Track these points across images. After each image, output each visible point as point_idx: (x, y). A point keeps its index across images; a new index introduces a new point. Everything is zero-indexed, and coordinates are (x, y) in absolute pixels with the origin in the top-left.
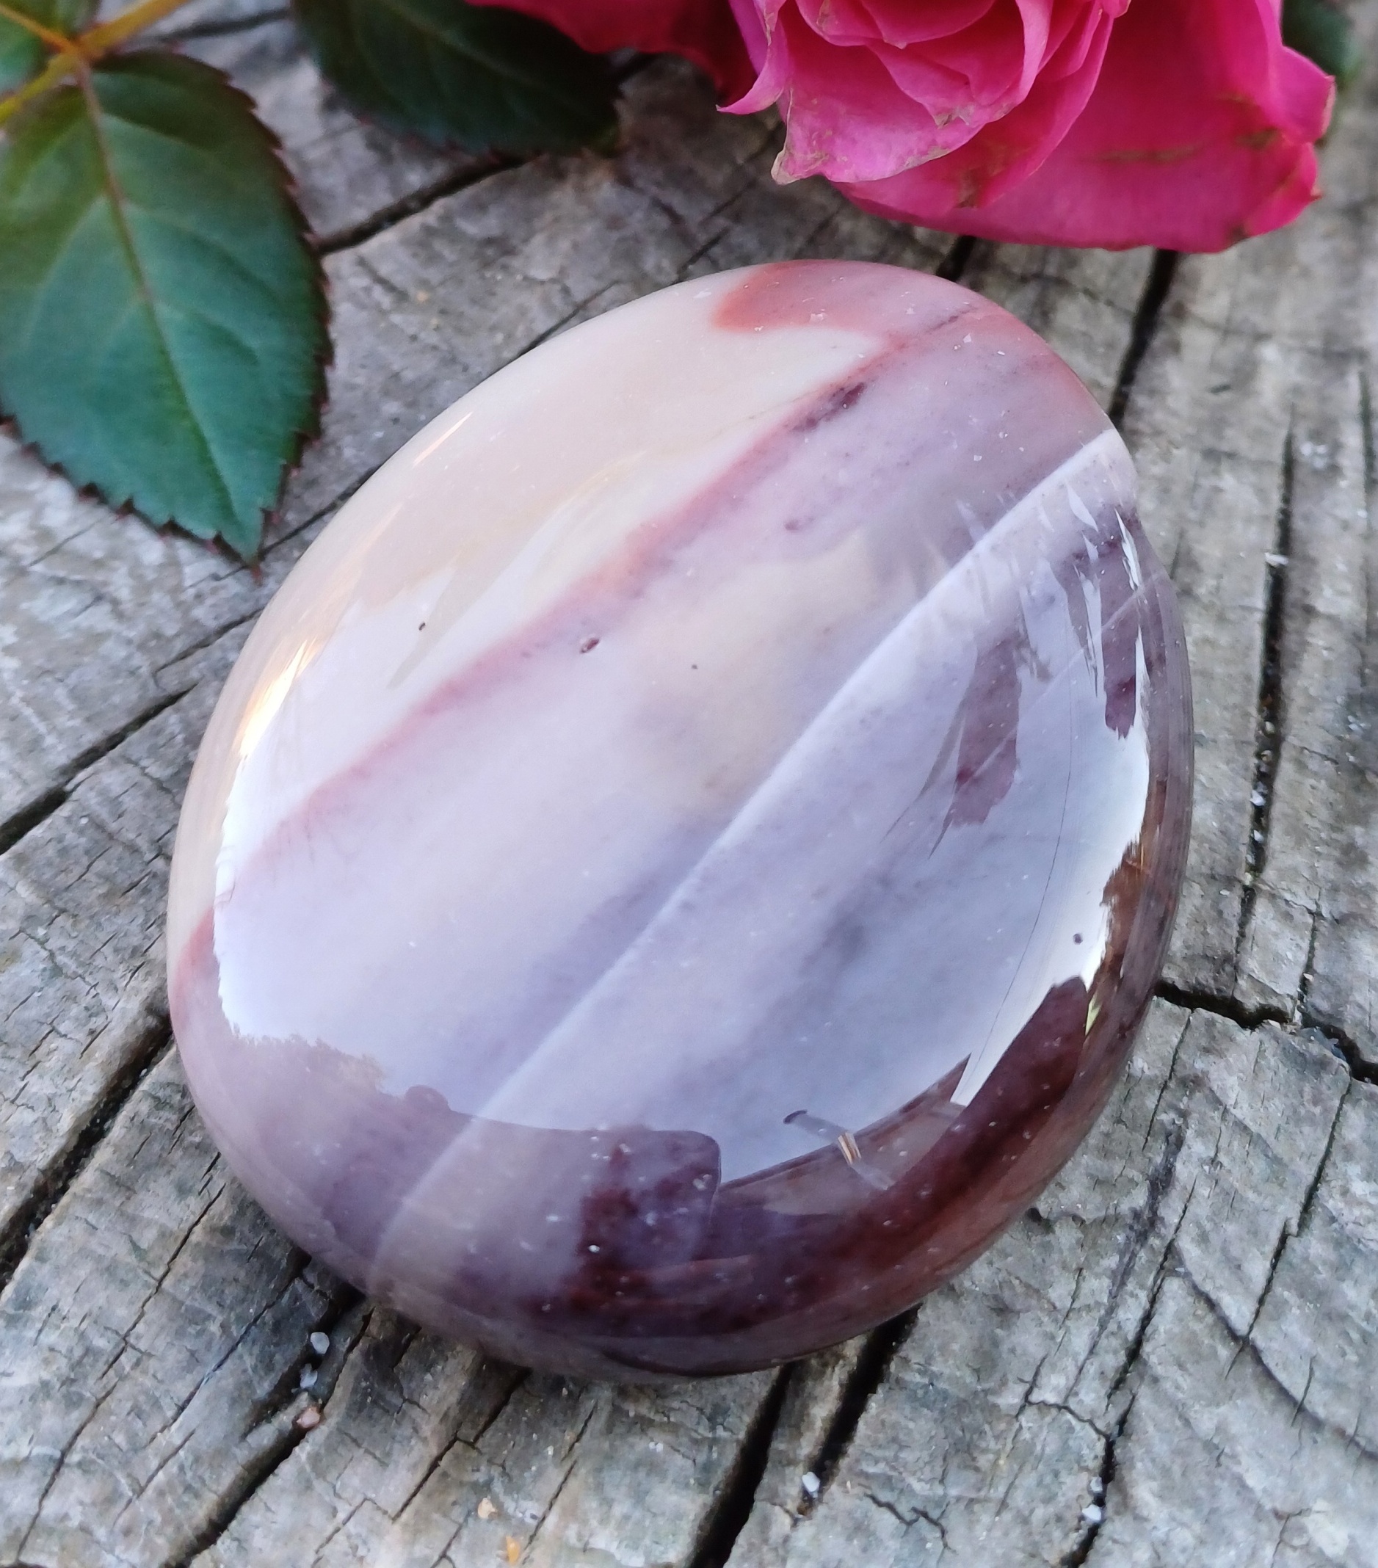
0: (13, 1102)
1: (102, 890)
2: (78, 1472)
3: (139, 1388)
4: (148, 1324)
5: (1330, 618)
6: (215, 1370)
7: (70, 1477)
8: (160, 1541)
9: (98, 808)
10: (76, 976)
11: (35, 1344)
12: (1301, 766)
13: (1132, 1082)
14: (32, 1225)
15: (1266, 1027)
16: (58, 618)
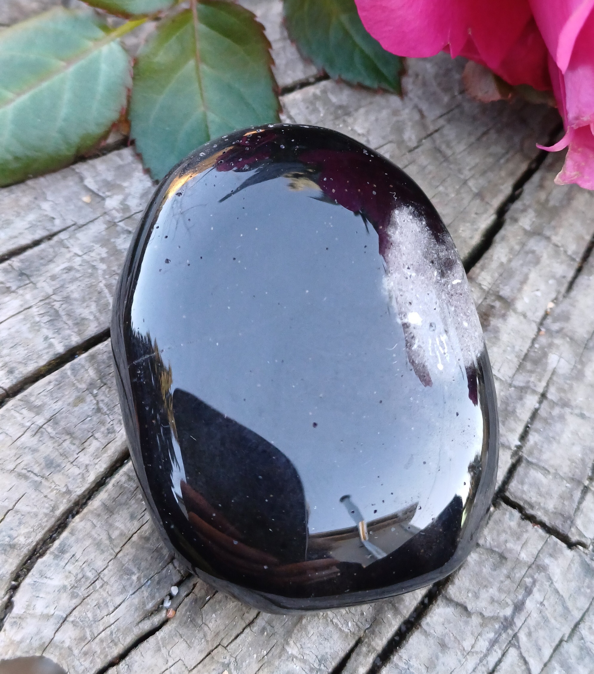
0: (72, 463)
2: (71, 625)
3: (101, 596)
4: (110, 571)
6: (132, 595)
7: (67, 626)
8: (98, 660)
10: (105, 414)
11: (64, 568)
13: (518, 562)
14: (70, 515)
15: (577, 550)
16: (125, 249)
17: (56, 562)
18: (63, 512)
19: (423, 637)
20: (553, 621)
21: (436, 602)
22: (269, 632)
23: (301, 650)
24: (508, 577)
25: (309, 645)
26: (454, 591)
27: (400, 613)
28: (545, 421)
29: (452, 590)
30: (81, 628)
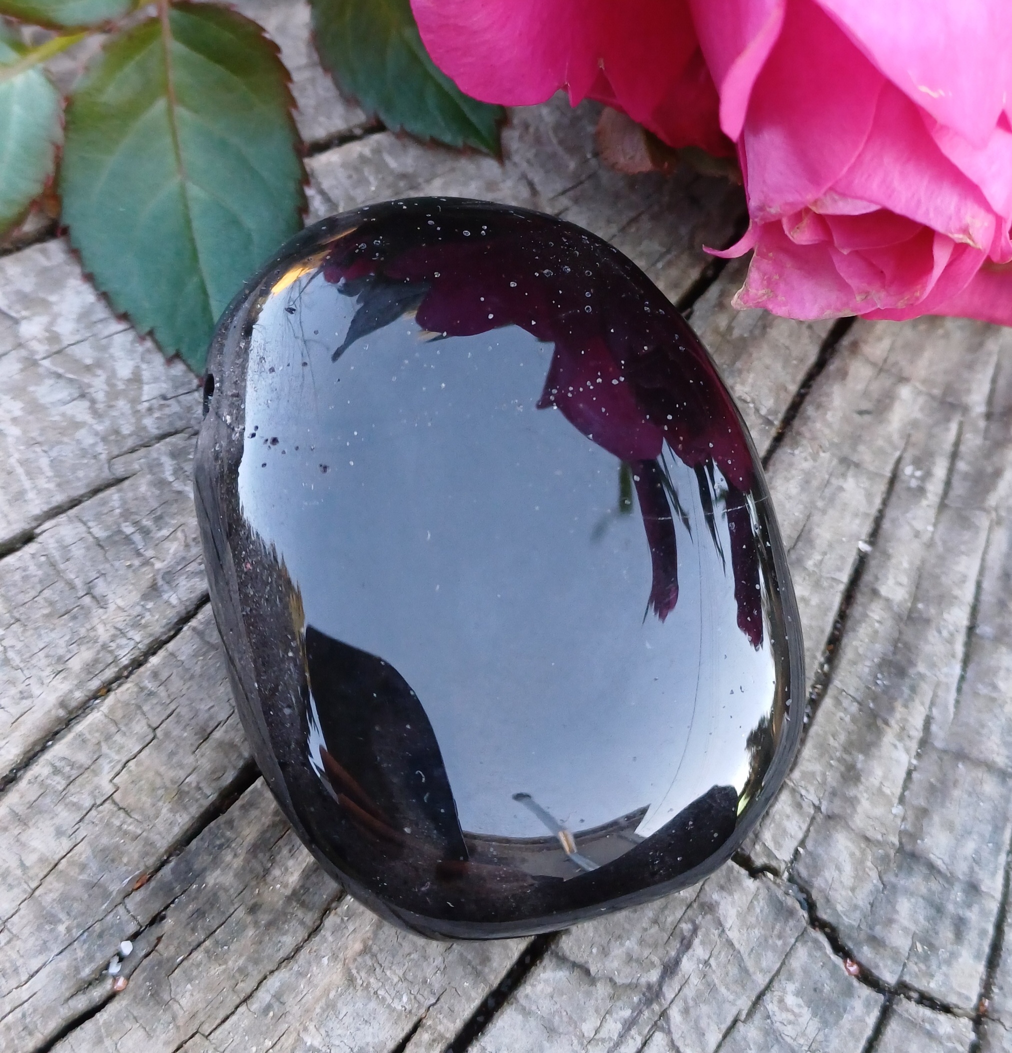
1: (46, 611)
3: (7, 958)
4: (22, 918)
5: (887, 600)
6: (57, 955)
9: (54, 551)
10: (17, 668)
12: (838, 702)
15: (764, 879)
16: (52, 403)
19: (520, 1017)
20: (723, 990)
21: (541, 963)
22: (276, 1010)
23: (327, 1039)
24: (655, 922)
25: (339, 1032)
26: (570, 944)
27: (485, 981)
29: (566, 944)
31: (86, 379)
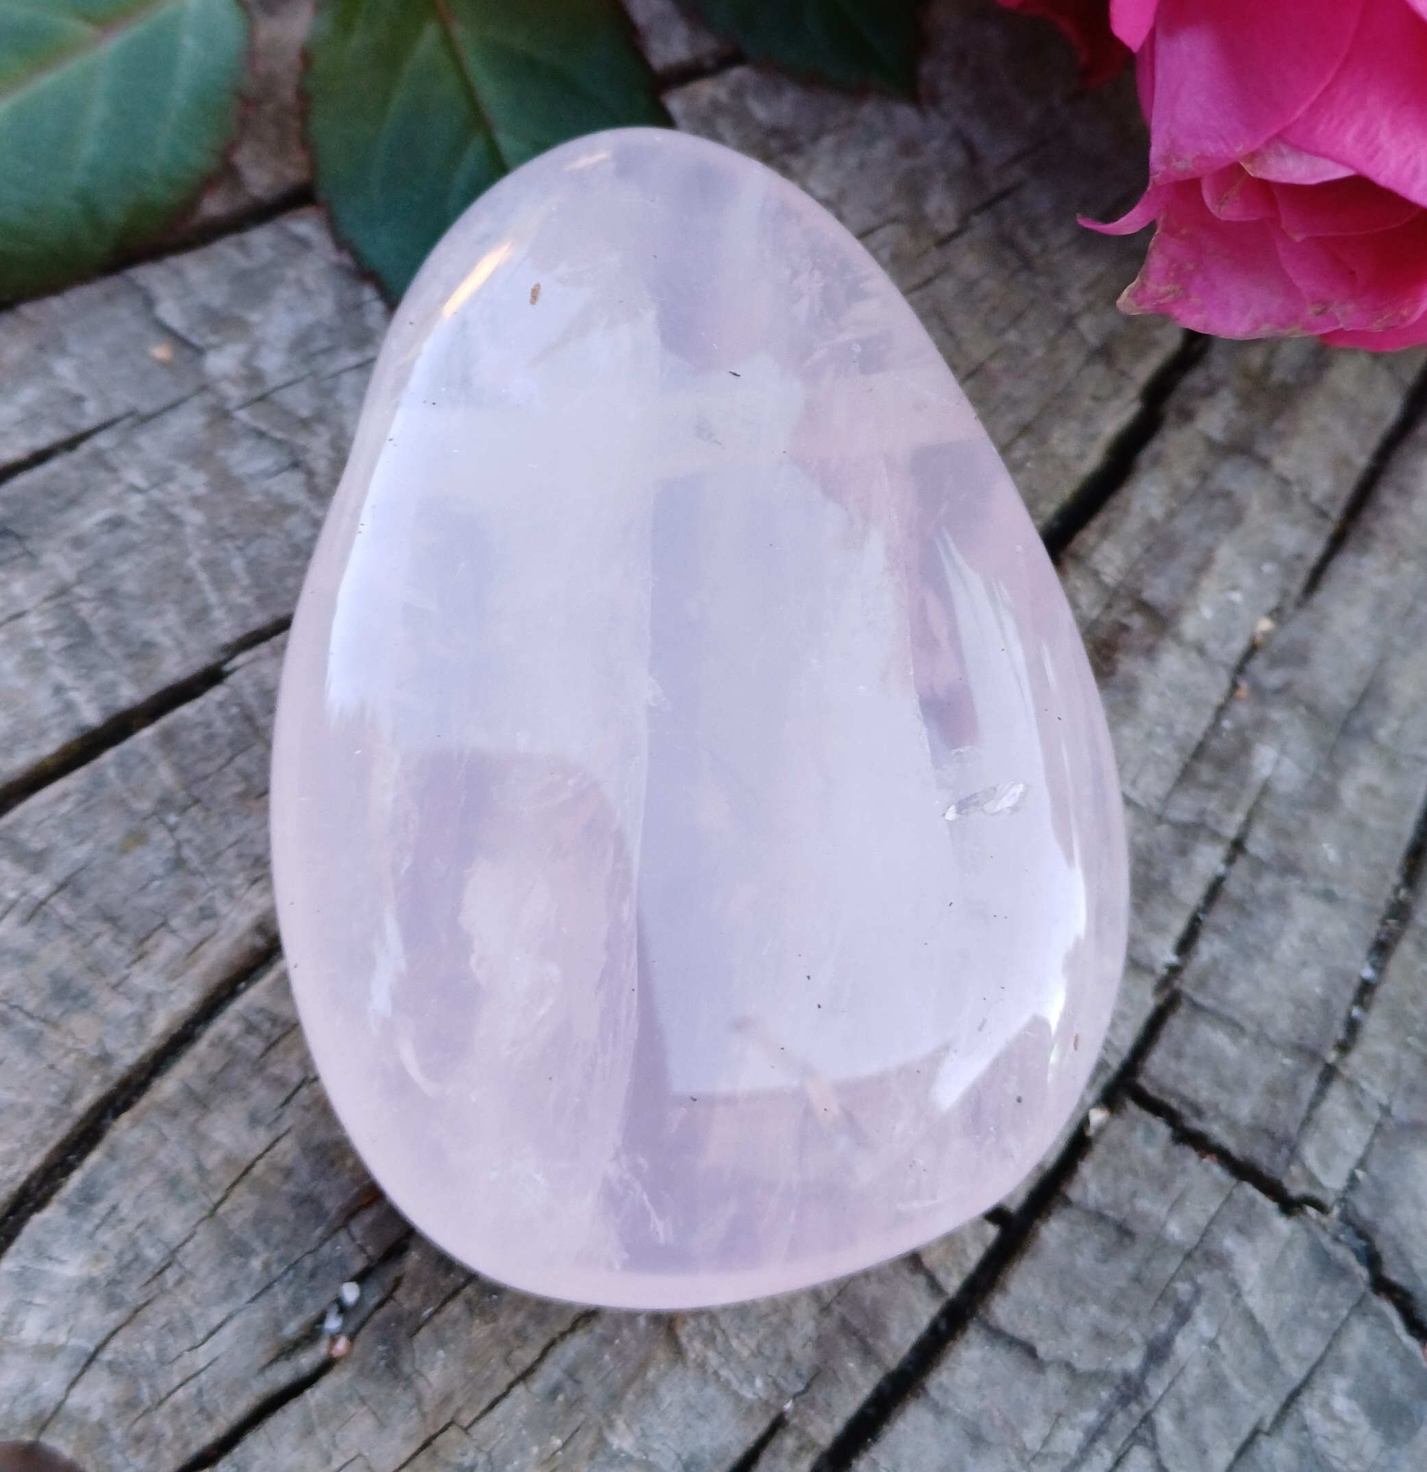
0: (114, 988)
2: (107, 1371)
3: (176, 1306)
4: (199, 1245)
6: (249, 1302)
7: (99, 1372)
9: (251, 698)
10: (194, 873)
11: (90, 1238)
12: (1421, 947)
13: (1160, 1244)
14: (110, 1112)
15: (1304, 1217)
16: (251, 476)
17: (73, 1221)
18: (93, 1103)
19: (931, 1417)
20: (1237, 1385)
21: (963, 1334)
22: (568, 1393)
23: (643, 1440)
24: (1137, 1279)
25: (661, 1430)
26: (1007, 1309)
27: (878, 1360)
28: (1240, 907)
29: (1001, 1308)
30: (130, 1376)
31: (301, 439)
